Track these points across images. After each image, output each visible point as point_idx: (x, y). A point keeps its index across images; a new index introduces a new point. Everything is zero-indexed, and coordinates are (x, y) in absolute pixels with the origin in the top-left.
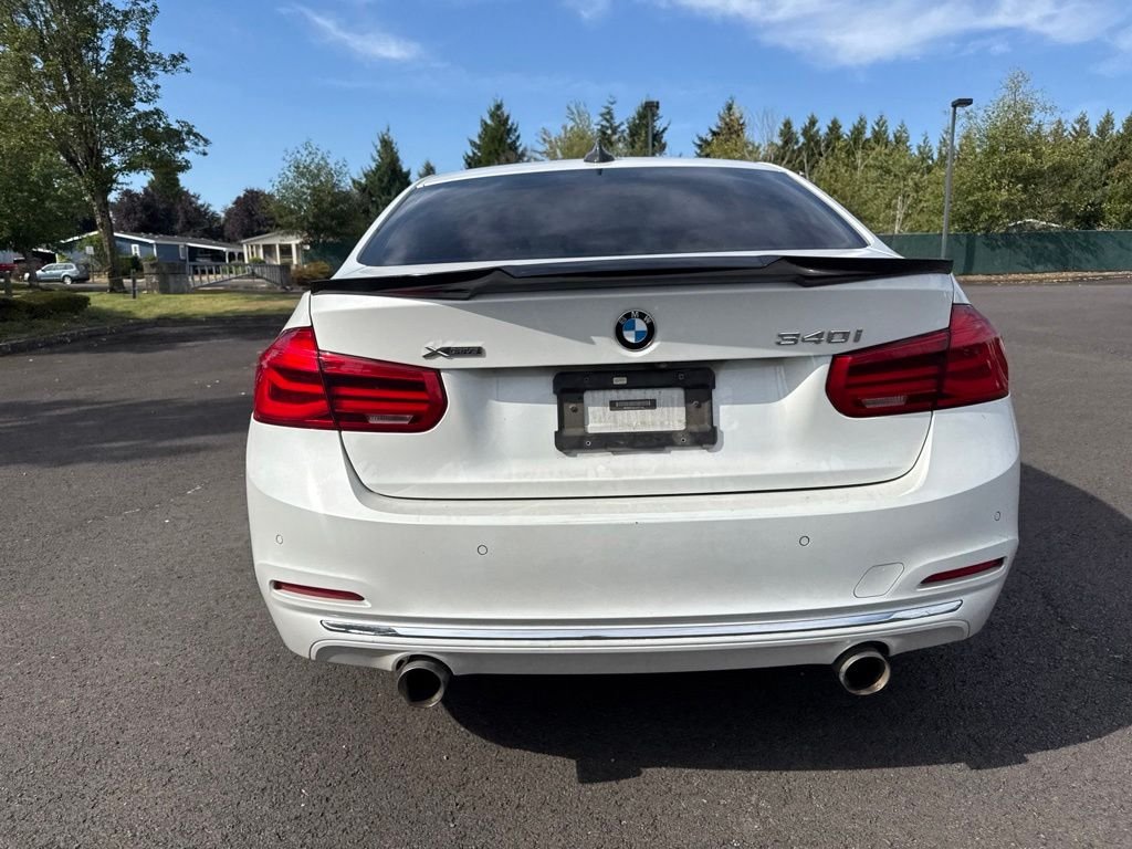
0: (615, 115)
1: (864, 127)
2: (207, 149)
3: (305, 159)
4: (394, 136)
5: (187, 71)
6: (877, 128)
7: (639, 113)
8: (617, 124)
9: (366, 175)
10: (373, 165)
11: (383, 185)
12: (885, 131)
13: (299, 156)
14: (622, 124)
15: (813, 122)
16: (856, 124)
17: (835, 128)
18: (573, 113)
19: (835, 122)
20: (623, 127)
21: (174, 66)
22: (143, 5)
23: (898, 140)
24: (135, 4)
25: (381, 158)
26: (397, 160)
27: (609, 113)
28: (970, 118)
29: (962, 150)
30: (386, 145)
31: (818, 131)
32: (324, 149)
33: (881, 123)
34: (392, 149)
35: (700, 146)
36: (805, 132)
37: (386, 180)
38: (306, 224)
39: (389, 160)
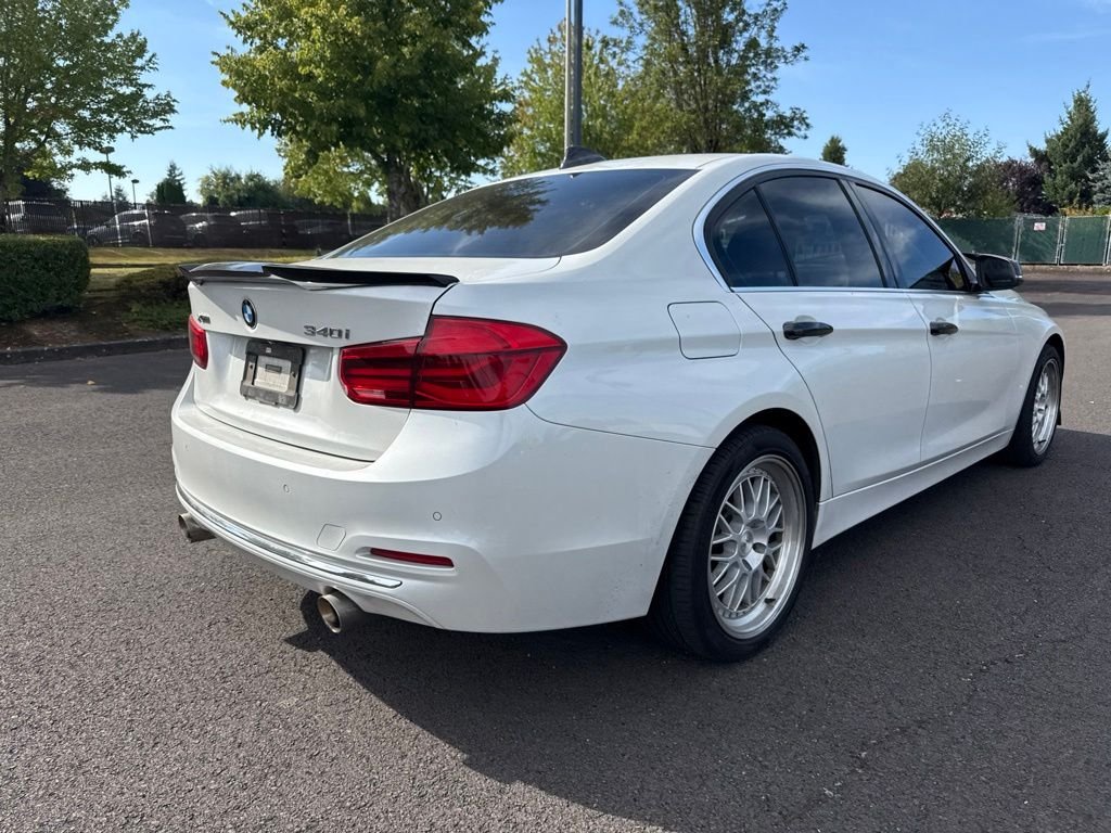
2: (808, 133)
3: (941, 131)
4: (1093, 93)
5: (806, 59)
9: (1047, 141)
10: (1060, 129)
11: (1068, 150)
13: (934, 129)
21: (795, 56)
22: (775, 4)
24: (768, 5)
25: (1072, 120)
26: (1093, 119)
30: (1082, 104)
32: (963, 120)
34: (1088, 108)
37: (1072, 145)
38: (927, 200)
39: (1081, 121)
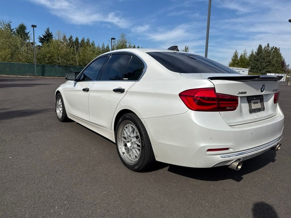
0: (11, 26)
1: (84, 40)
6: (87, 41)
7: (19, 27)
8: (12, 29)
12: (89, 42)
14: (14, 29)
15: (71, 37)
16: (82, 39)
17: (77, 39)
18: (1, 24)
19: (77, 38)
20: (14, 30)
23: (92, 44)
27: (9, 25)
28: (114, 42)
29: (107, 49)
31: (73, 40)
33: (88, 40)
35: (40, 39)
36: (69, 39)
